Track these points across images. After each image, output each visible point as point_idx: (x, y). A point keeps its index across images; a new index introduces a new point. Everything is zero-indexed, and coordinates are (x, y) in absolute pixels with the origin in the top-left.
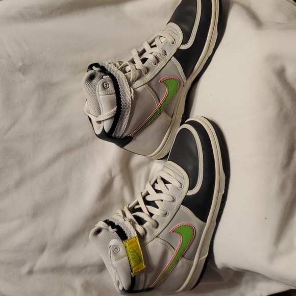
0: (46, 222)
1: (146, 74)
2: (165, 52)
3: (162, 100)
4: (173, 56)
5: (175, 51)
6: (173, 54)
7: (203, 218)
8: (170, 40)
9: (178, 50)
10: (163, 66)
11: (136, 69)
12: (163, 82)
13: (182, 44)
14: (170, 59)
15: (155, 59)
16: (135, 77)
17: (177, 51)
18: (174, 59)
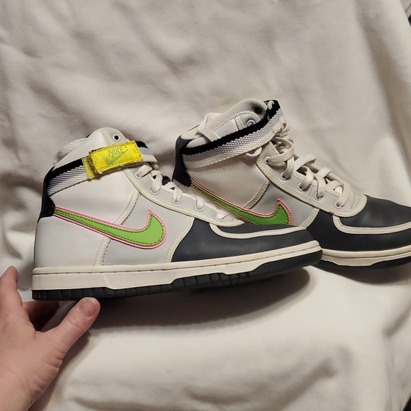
0: (70, 53)
1: (283, 177)
2: (322, 197)
3: (253, 211)
4: (320, 210)
5: (328, 211)
6: (323, 209)
7: (179, 256)
8: (342, 200)
9: (331, 215)
10: (301, 198)
11: (286, 162)
12: (280, 205)
13: (340, 217)
14: (314, 207)
15: (308, 185)
16: (274, 163)
17: (328, 213)
18: (316, 212)
